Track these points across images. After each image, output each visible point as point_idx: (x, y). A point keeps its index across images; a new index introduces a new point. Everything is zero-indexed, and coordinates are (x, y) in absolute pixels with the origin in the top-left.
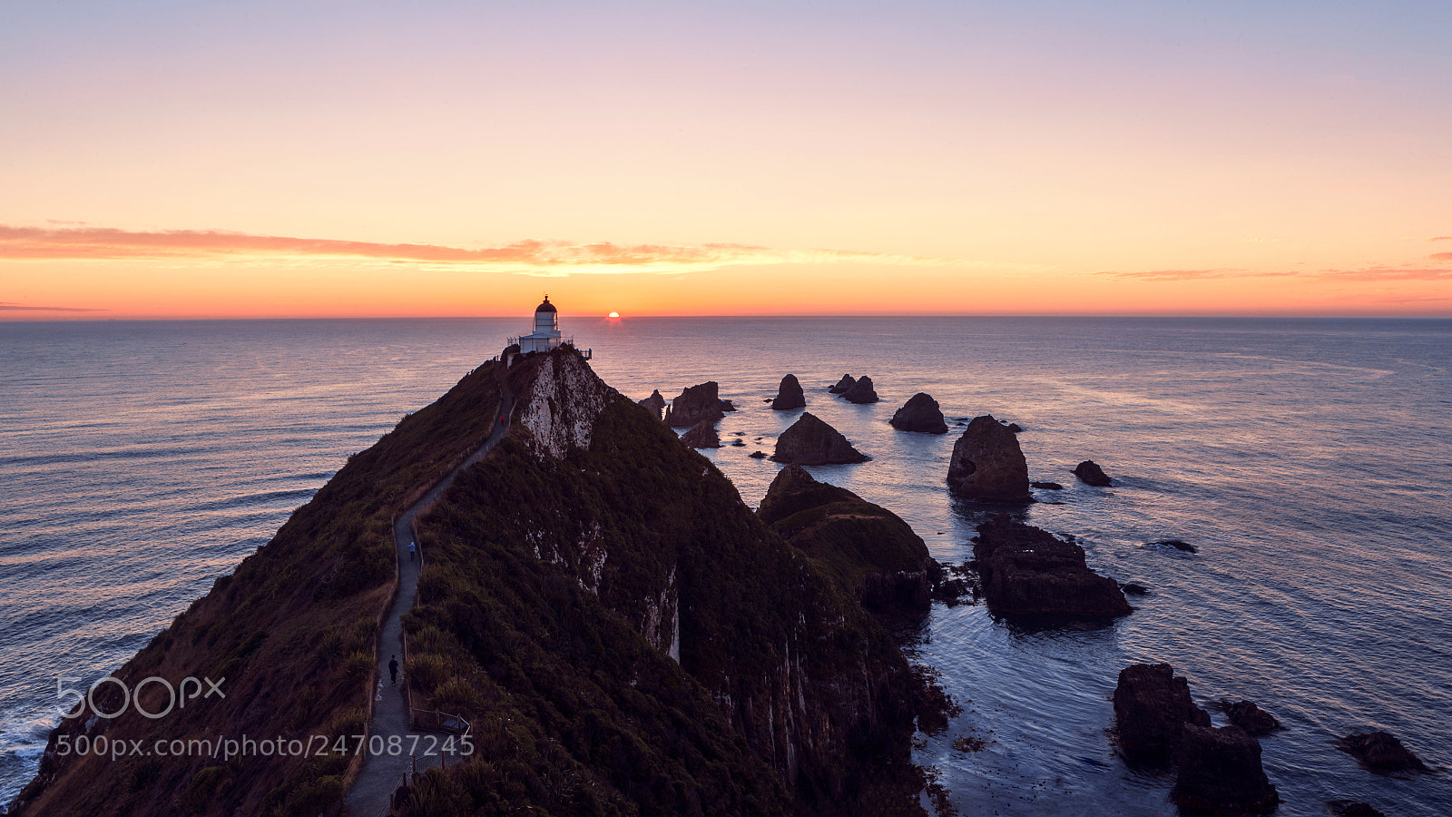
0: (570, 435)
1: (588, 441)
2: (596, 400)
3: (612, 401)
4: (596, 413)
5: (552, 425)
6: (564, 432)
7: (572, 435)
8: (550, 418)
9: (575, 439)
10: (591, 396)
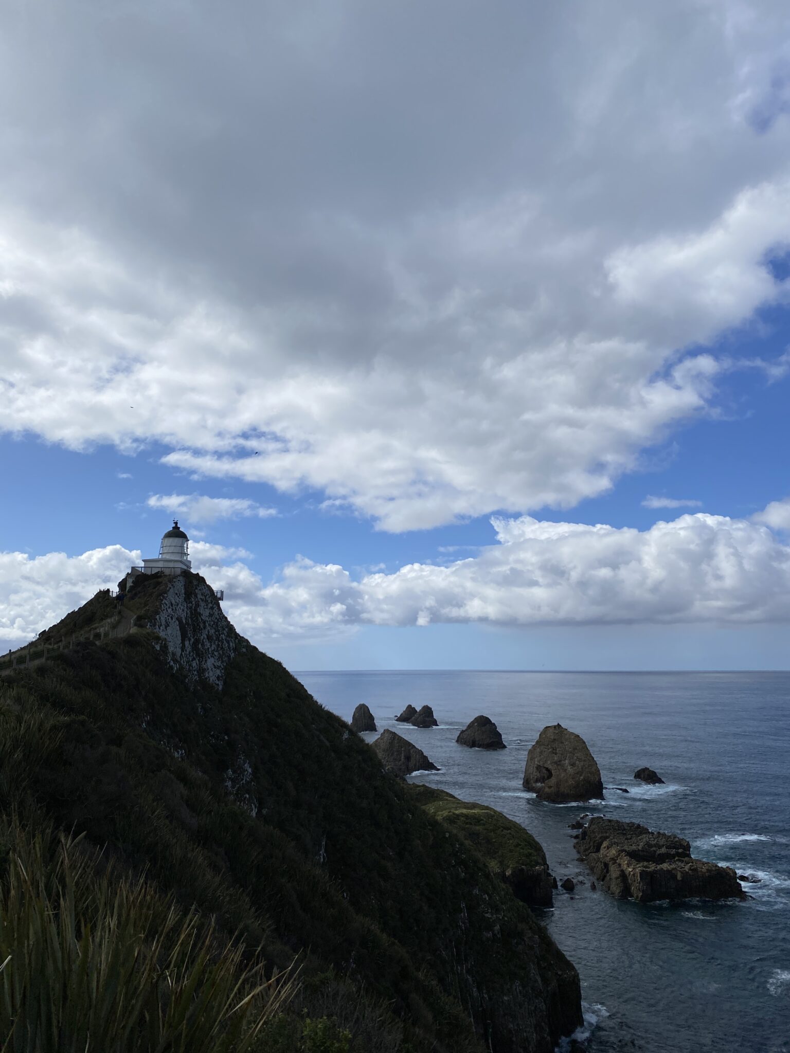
0: (201, 670)
1: (221, 683)
2: (228, 642)
3: (244, 650)
4: (229, 657)
5: (182, 651)
7: (204, 670)
8: (180, 641)
9: (207, 675)
10: (224, 637)
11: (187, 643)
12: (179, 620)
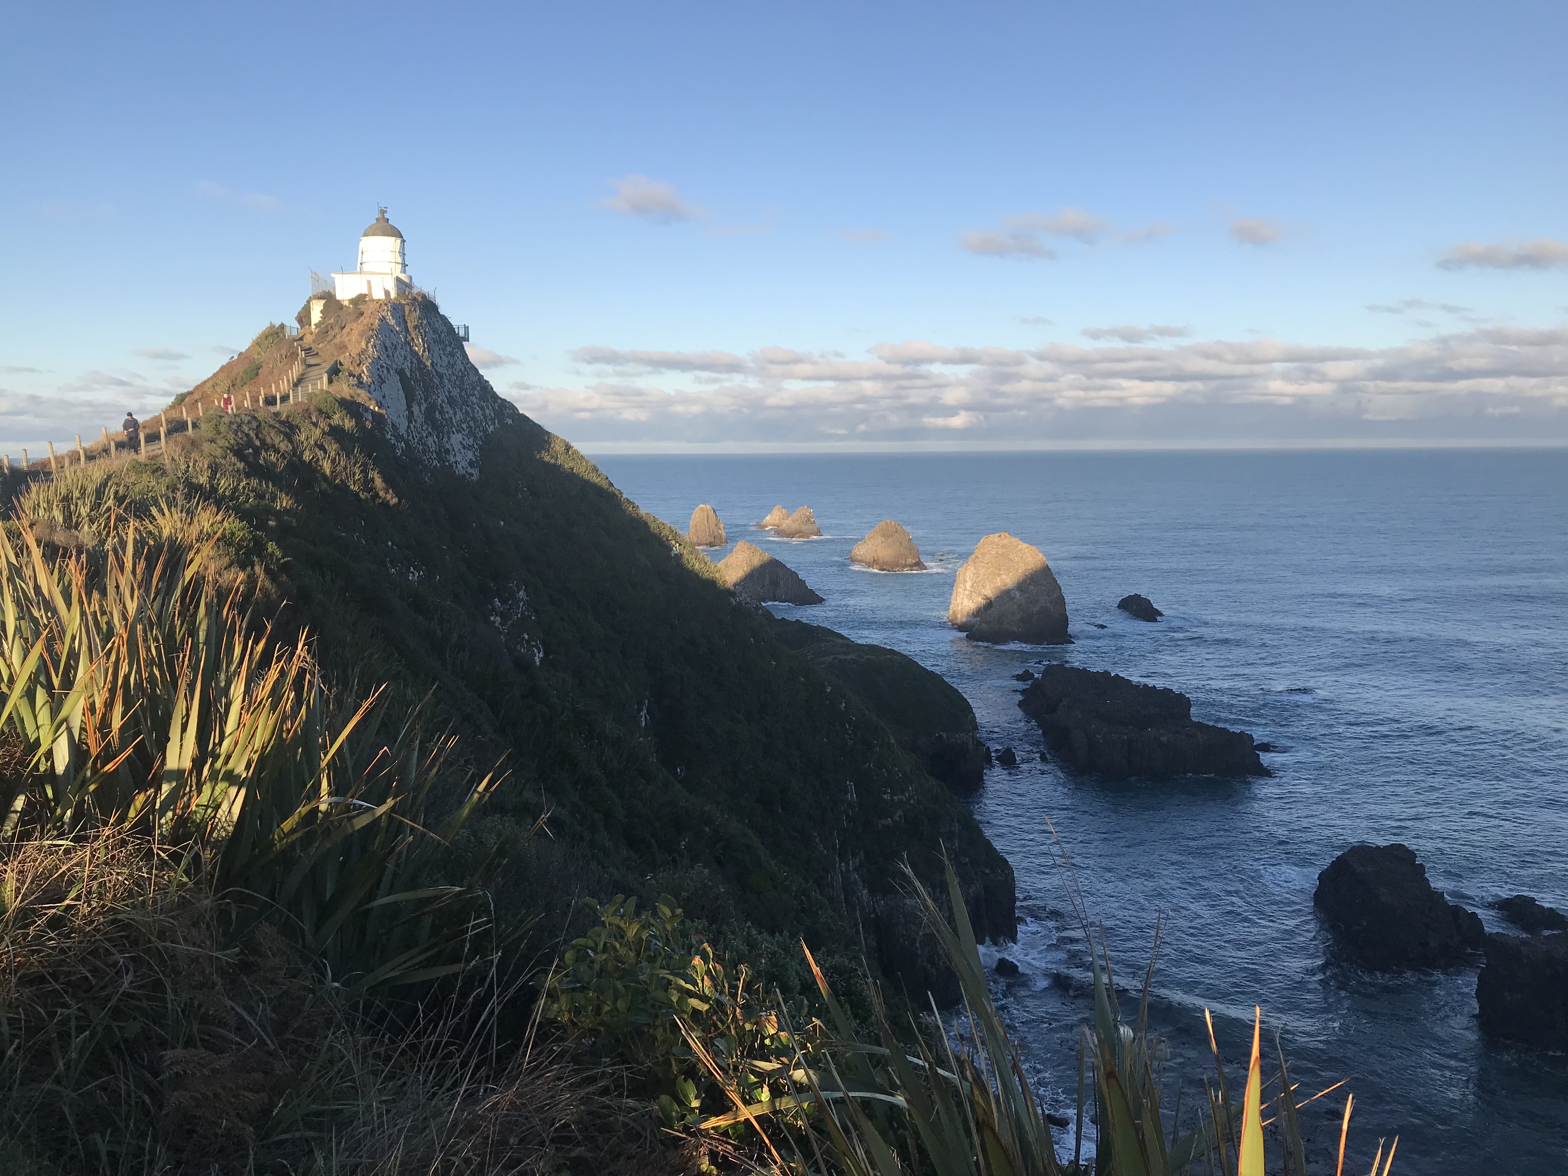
0: (443, 452)
1: (475, 472)
2: (482, 408)
3: (510, 421)
4: (485, 431)
5: (410, 422)
6: (430, 441)
7: (447, 452)
8: (405, 407)
12: (401, 373)
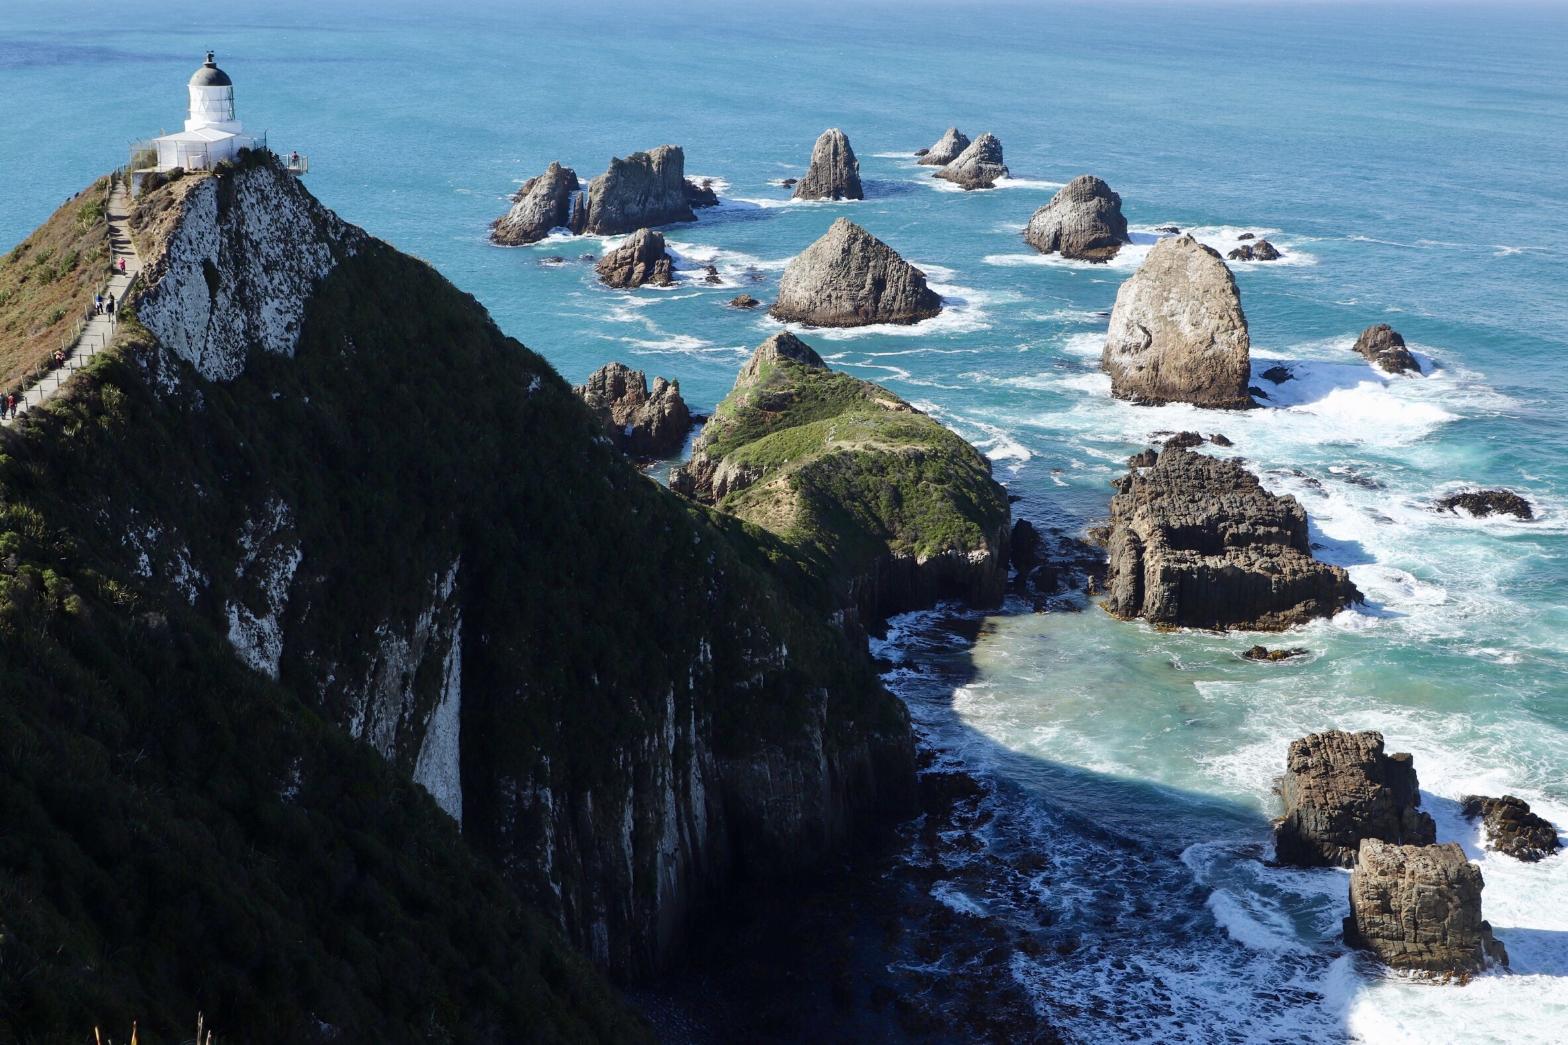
0: (252, 329)
1: (293, 336)
2: (315, 253)
3: (353, 253)
5: (212, 313)
6: (237, 326)
7: (257, 328)
8: (209, 295)
9: (262, 334)
10: (304, 247)
11: (221, 298)
12: (206, 264)
